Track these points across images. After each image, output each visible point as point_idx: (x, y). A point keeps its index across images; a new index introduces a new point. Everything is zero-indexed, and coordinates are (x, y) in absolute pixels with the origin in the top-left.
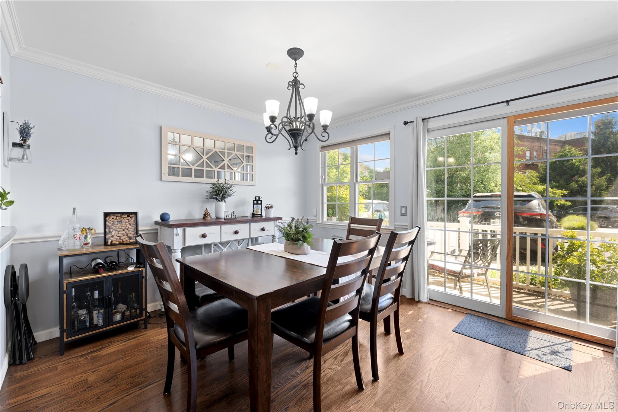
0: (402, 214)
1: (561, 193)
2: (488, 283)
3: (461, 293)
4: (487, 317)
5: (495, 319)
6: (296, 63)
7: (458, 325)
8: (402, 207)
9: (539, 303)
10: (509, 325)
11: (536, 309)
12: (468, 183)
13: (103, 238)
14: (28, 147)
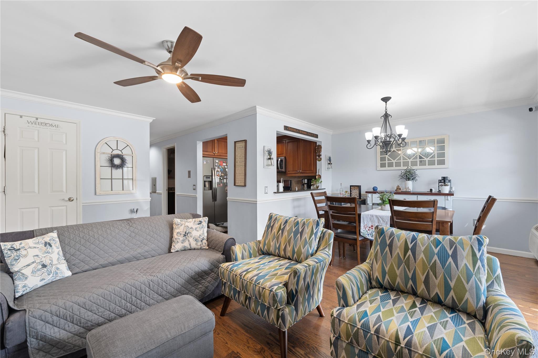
14: (332, 164)
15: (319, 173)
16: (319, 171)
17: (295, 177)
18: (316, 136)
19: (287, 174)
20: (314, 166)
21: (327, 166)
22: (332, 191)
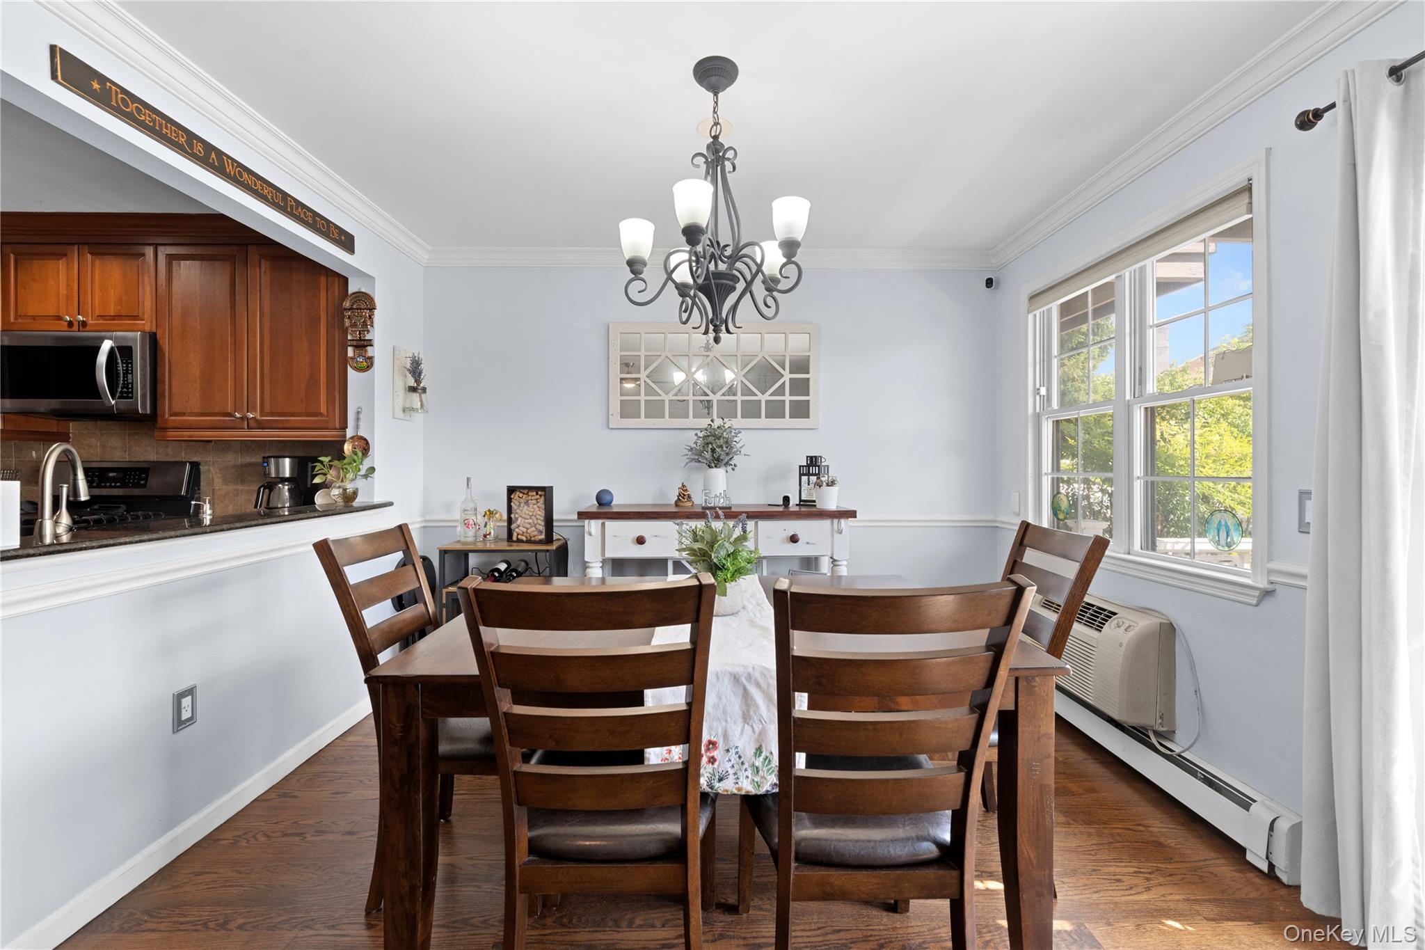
0: (1304, 528)
13: (506, 529)
14: (424, 390)
15: (357, 427)
16: (358, 419)
17: (225, 446)
18: (346, 241)
19: (164, 429)
20: (330, 395)
21: (401, 397)
22: (425, 510)
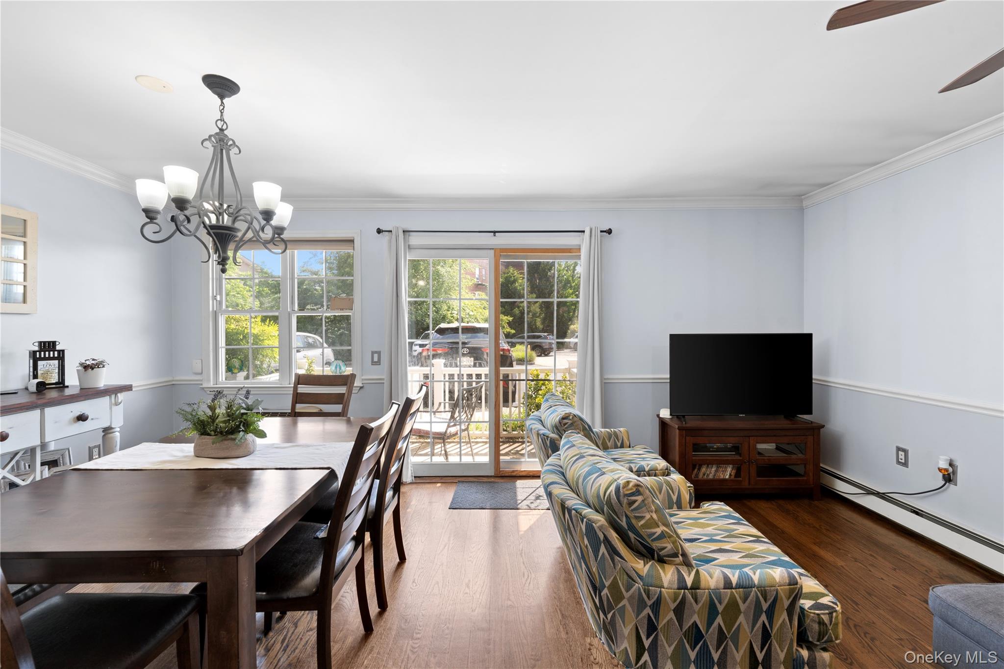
0: (374, 363)
1: (507, 320)
2: (470, 438)
3: (447, 458)
4: (477, 480)
5: (485, 480)
6: (222, 103)
7: (453, 499)
8: (373, 353)
9: (512, 450)
10: (498, 482)
11: (511, 457)
12: (419, 305)
